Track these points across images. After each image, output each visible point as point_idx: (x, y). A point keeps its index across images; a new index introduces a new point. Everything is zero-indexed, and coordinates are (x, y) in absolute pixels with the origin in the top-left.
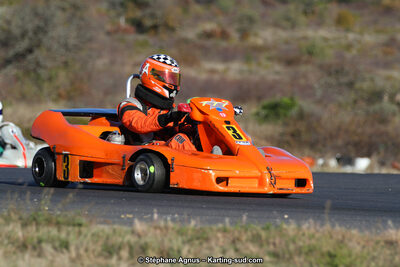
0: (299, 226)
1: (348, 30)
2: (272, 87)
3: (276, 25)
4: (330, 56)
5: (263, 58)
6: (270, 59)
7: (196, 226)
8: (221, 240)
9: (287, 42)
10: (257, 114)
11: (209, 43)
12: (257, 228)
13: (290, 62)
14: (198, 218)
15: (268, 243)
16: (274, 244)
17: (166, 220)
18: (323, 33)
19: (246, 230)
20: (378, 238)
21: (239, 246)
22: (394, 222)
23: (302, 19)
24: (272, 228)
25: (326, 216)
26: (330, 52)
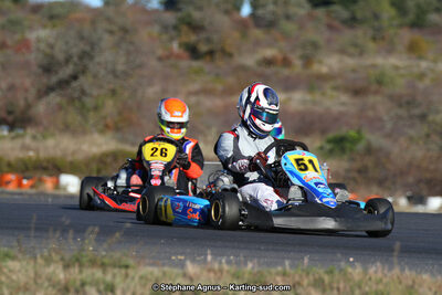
0: (365, 271)
1: (421, 58)
2: (338, 119)
3: (342, 51)
4: (400, 85)
5: (327, 87)
6: (336, 88)
7: (253, 268)
9: (354, 71)
10: (321, 148)
11: (269, 71)
12: (320, 271)
13: (357, 92)
14: (256, 261)
15: (332, 288)
16: (338, 289)
17: (220, 263)
18: (393, 61)
19: (308, 274)
21: (300, 290)
23: (371, 45)
24: (336, 272)
25: (395, 260)
26: (401, 82)
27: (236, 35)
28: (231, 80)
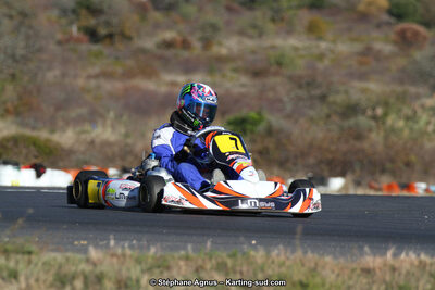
0: (268, 253)
1: (320, 38)
2: (238, 100)
3: (242, 33)
4: (300, 66)
5: (227, 69)
6: (236, 70)
7: (156, 253)
8: (184, 268)
9: (253, 52)
11: (169, 53)
12: (223, 255)
13: (257, 74)
14: (158, 245)
15: (235, 272)
16: (241, 273)
17: (123, 247)
18: (293, 42)
19: (211, 258)
20: (354, 266)
21: (203, 275)
22: (370, 247)
23: (270, 26)
24: (239, 256)
25: (297, 242)
26: (301, 63)
27: (135, 18)
28: (130, 63)
